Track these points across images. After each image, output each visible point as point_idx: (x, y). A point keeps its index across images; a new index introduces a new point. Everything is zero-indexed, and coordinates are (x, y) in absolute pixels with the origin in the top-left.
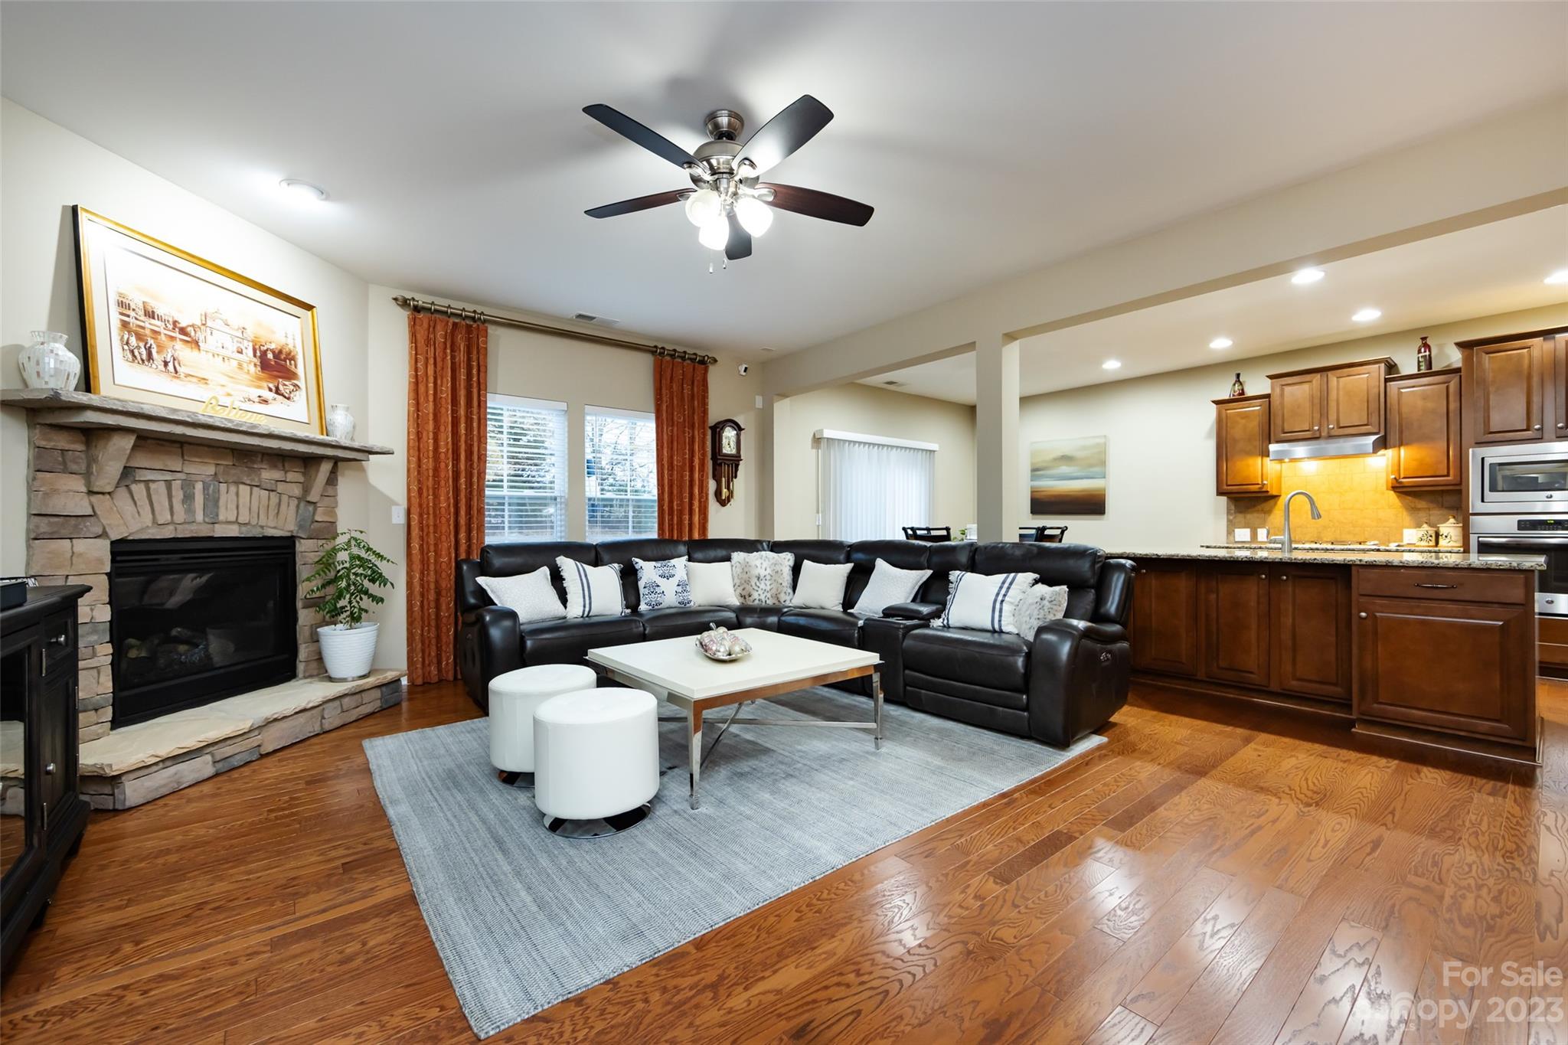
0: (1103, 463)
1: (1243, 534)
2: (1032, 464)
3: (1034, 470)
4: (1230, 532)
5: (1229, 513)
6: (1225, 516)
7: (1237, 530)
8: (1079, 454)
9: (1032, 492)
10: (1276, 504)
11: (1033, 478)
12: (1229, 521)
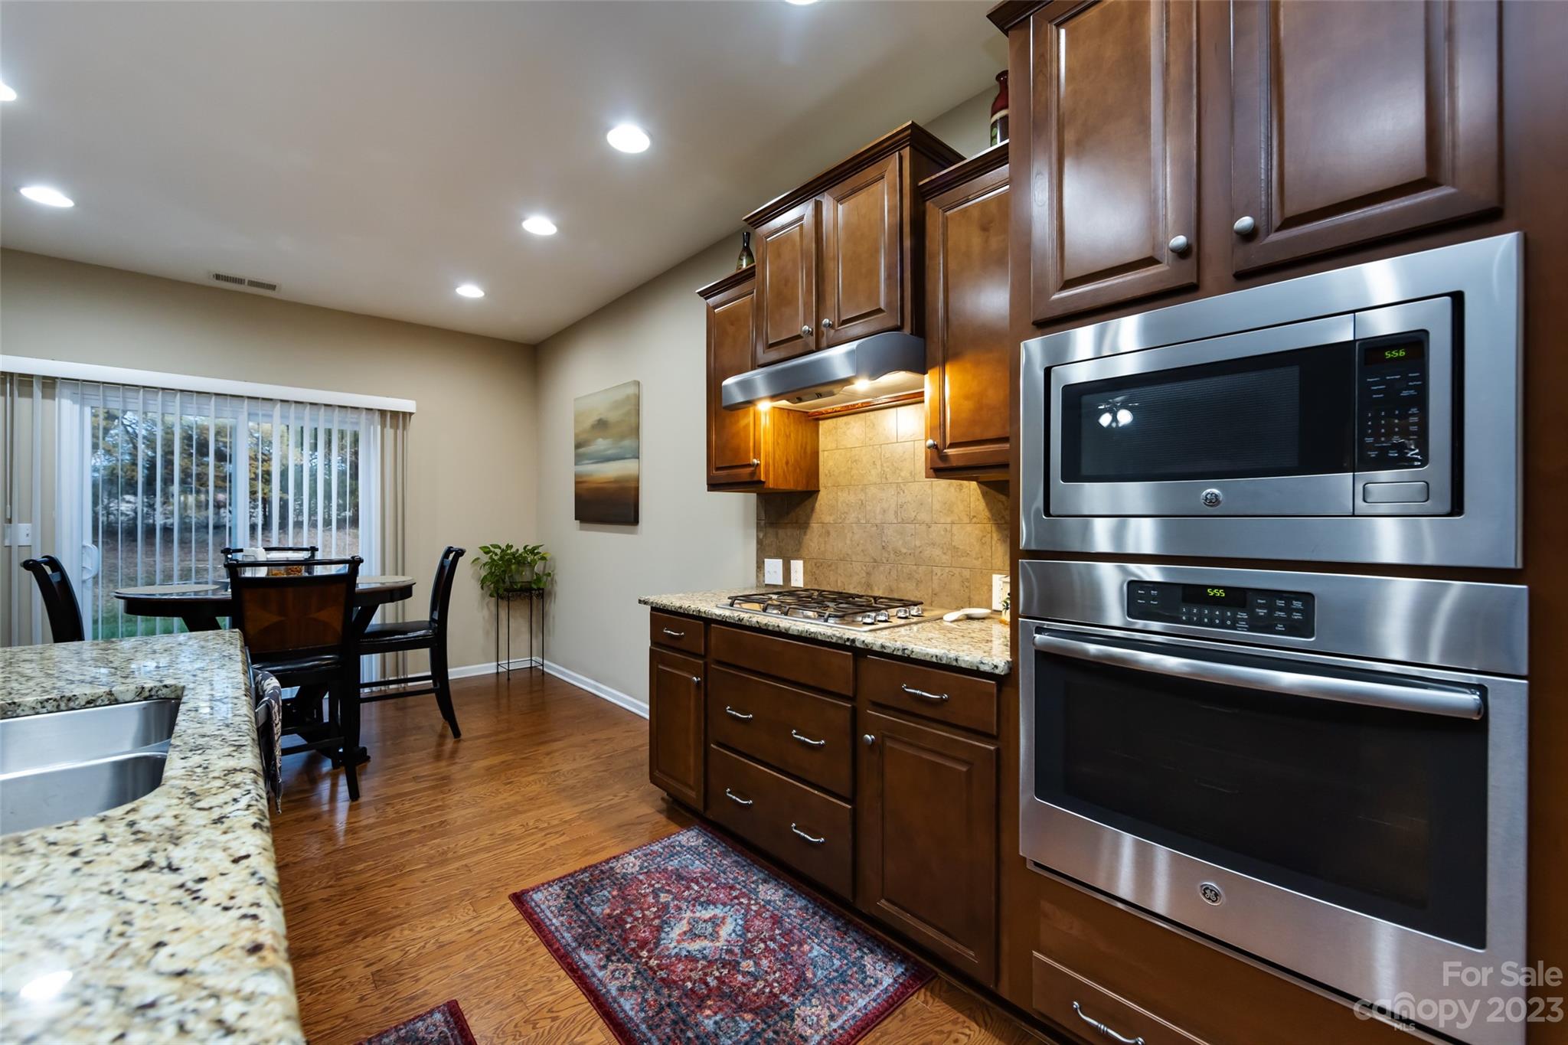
0: (636, 431)
1: (774, 569)
2: (576, 435)
3: (578, 446)
4: (760, 566)
5: (759, 527)
6: (755, 531)
7: (766, 560)
8: (612, 416)
9: (577, 483)
10: (813, 509)
11: (579, 459)
12: (759, 542)
